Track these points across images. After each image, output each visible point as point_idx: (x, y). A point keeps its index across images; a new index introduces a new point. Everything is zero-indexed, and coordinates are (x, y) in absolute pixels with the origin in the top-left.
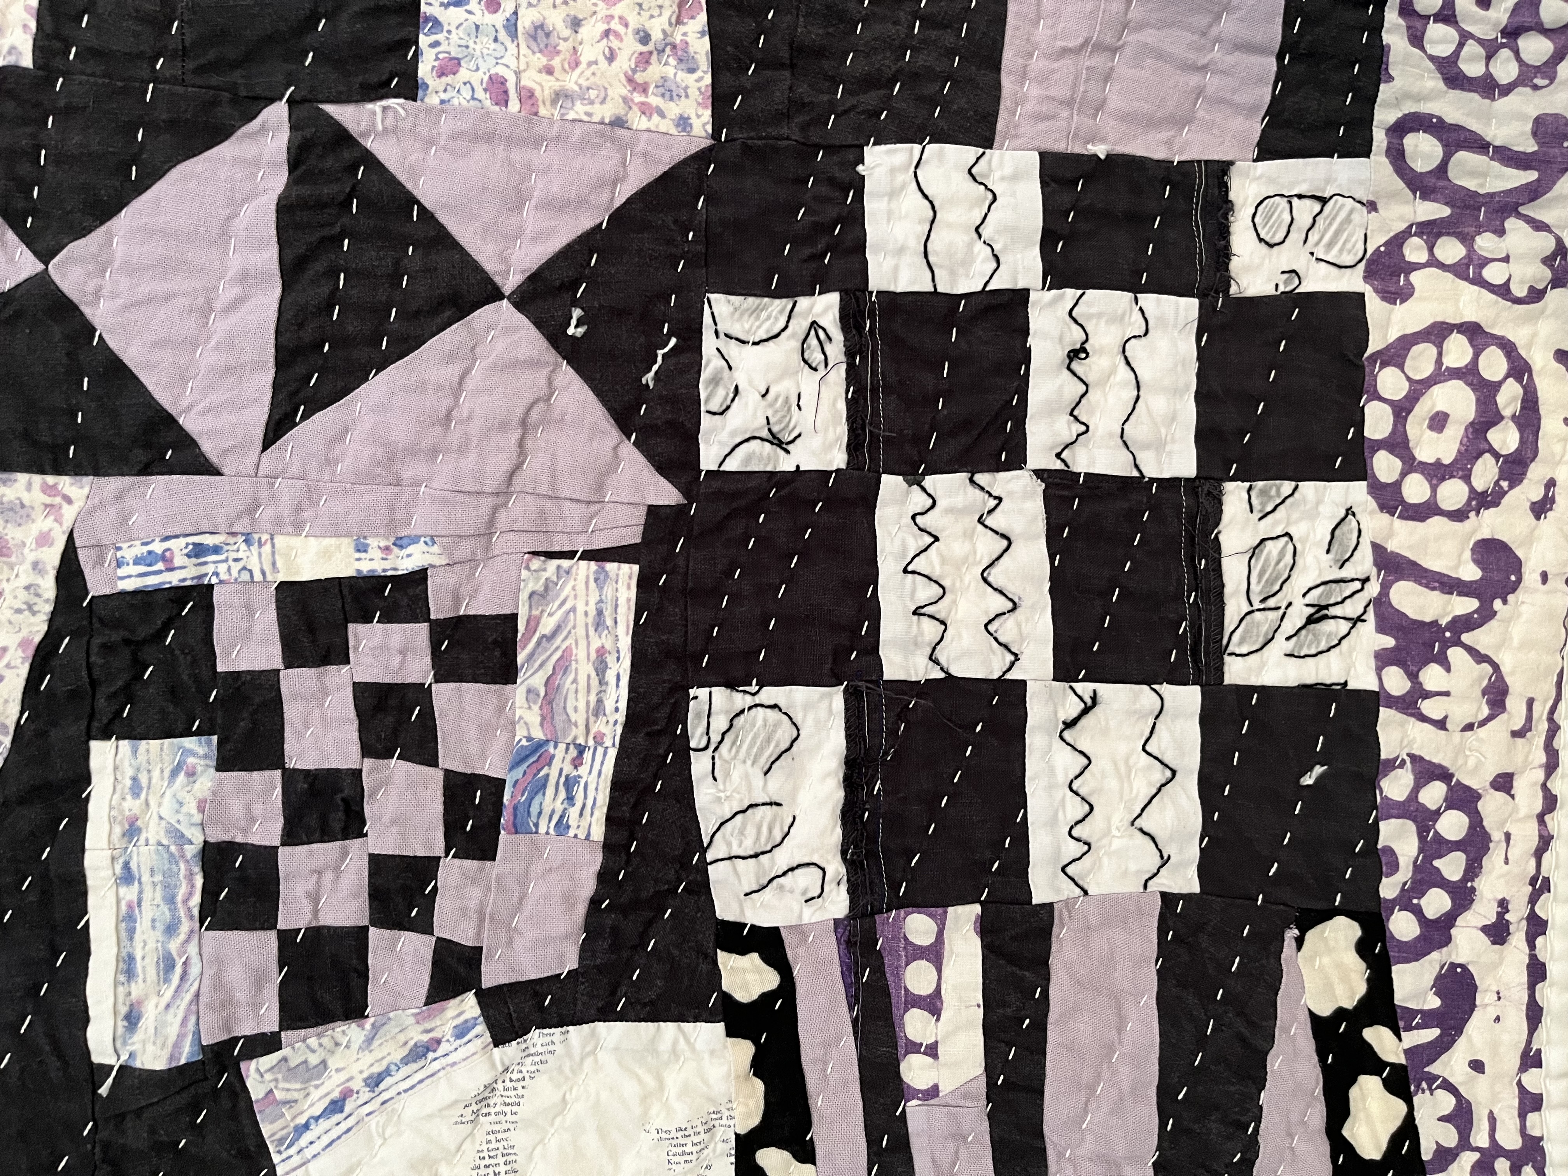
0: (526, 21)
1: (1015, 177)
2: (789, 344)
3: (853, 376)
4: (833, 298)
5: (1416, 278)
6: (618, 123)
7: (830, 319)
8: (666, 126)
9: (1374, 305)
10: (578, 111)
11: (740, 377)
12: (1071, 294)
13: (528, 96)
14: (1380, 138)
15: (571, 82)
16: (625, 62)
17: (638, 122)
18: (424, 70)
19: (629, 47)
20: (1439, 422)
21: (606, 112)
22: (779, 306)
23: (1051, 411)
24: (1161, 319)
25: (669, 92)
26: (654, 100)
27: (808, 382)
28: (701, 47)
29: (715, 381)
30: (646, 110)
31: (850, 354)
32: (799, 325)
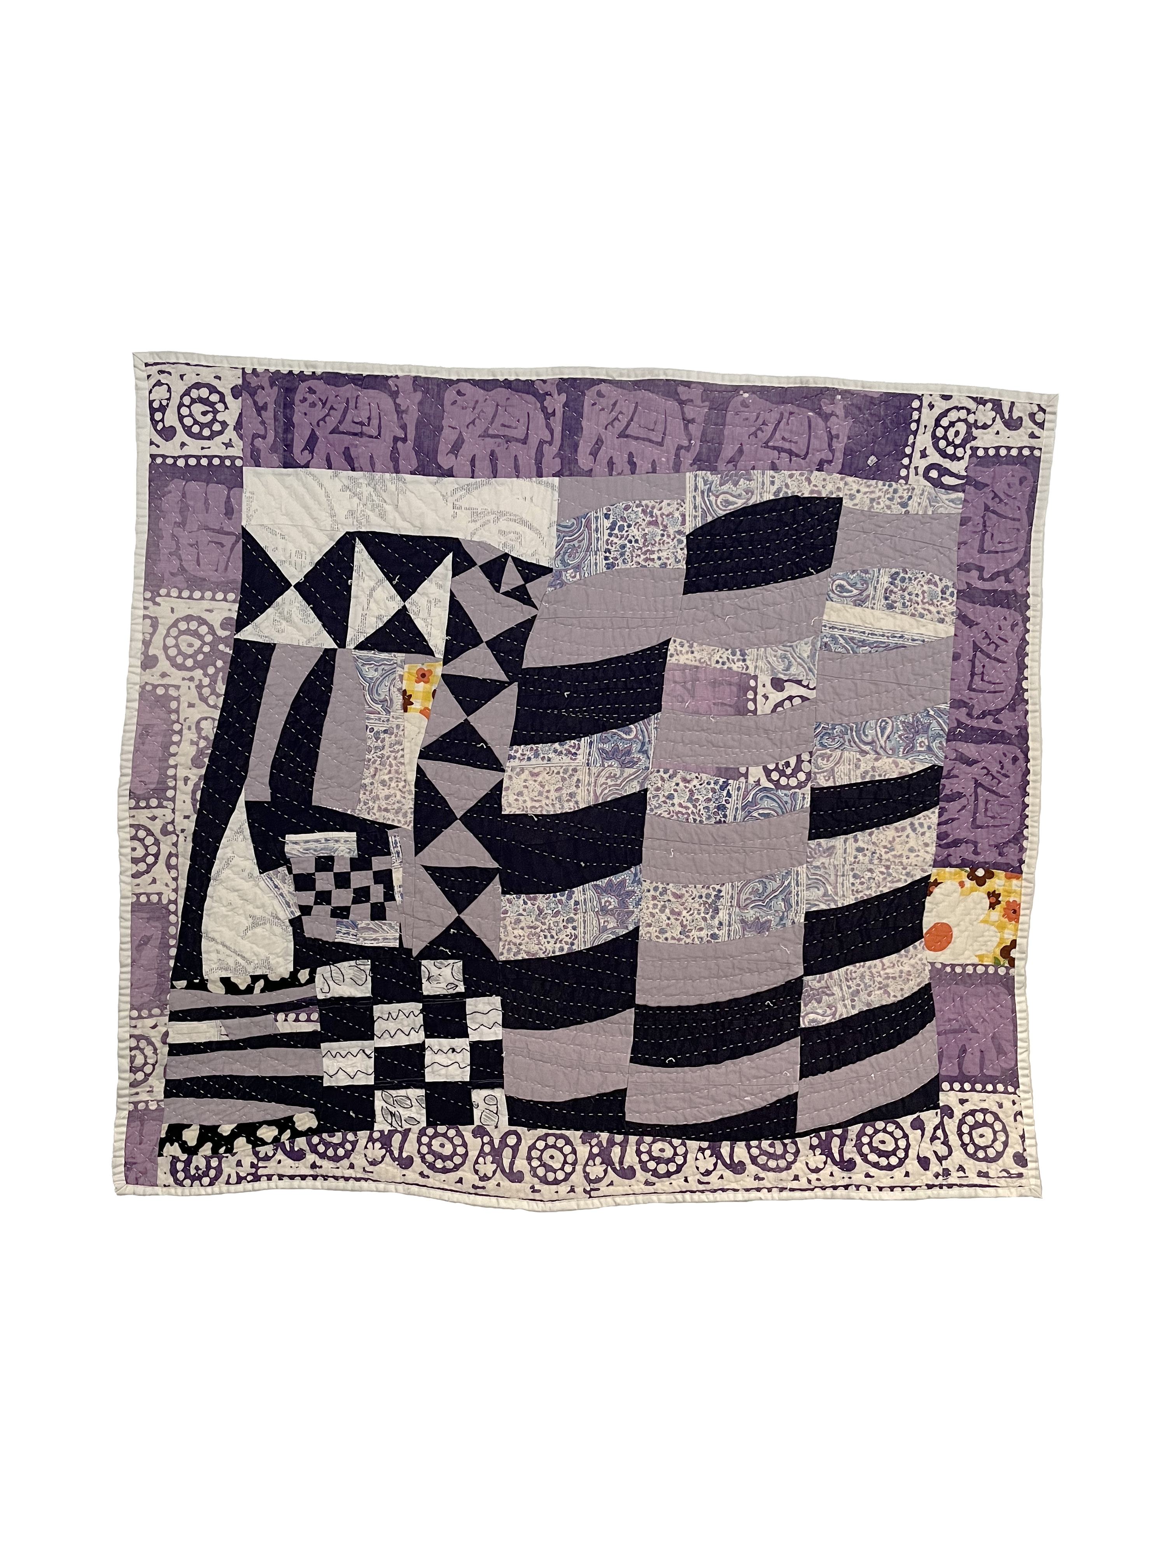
0: (522, 918)
1: (496, 1034)
2: (452, 980)
3: (445, 996)
4: (463, 990)
5: (479, 1139)
6: (500, 939)
7: (458, 990)
8: (500, 950)
9: (471, 1127)
10: (502, 930)
11: (444, 969)
12: (468, 1048)
13: (504, 919)
14: (513, 1128)
15: (509, 928)
16: (514, 940)
17: (501, 944)
18: (508, 896)
19: (518, 941)
20: (442, 1146)
21: (502, 936)
22: (461, 977)
23: (440, 1044)
24: (463, 1072)
25: (509, 950)
26: (507, 947)
27: (444, 985)
28: (519, 958)
29: (441, 963)
30: (504, 946)
31: (451, 995)
32: (456, 983)
